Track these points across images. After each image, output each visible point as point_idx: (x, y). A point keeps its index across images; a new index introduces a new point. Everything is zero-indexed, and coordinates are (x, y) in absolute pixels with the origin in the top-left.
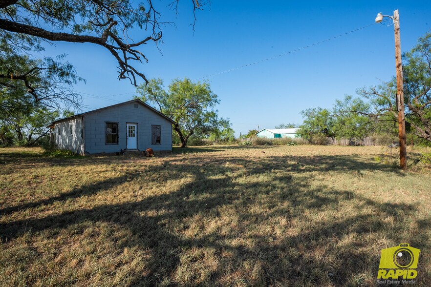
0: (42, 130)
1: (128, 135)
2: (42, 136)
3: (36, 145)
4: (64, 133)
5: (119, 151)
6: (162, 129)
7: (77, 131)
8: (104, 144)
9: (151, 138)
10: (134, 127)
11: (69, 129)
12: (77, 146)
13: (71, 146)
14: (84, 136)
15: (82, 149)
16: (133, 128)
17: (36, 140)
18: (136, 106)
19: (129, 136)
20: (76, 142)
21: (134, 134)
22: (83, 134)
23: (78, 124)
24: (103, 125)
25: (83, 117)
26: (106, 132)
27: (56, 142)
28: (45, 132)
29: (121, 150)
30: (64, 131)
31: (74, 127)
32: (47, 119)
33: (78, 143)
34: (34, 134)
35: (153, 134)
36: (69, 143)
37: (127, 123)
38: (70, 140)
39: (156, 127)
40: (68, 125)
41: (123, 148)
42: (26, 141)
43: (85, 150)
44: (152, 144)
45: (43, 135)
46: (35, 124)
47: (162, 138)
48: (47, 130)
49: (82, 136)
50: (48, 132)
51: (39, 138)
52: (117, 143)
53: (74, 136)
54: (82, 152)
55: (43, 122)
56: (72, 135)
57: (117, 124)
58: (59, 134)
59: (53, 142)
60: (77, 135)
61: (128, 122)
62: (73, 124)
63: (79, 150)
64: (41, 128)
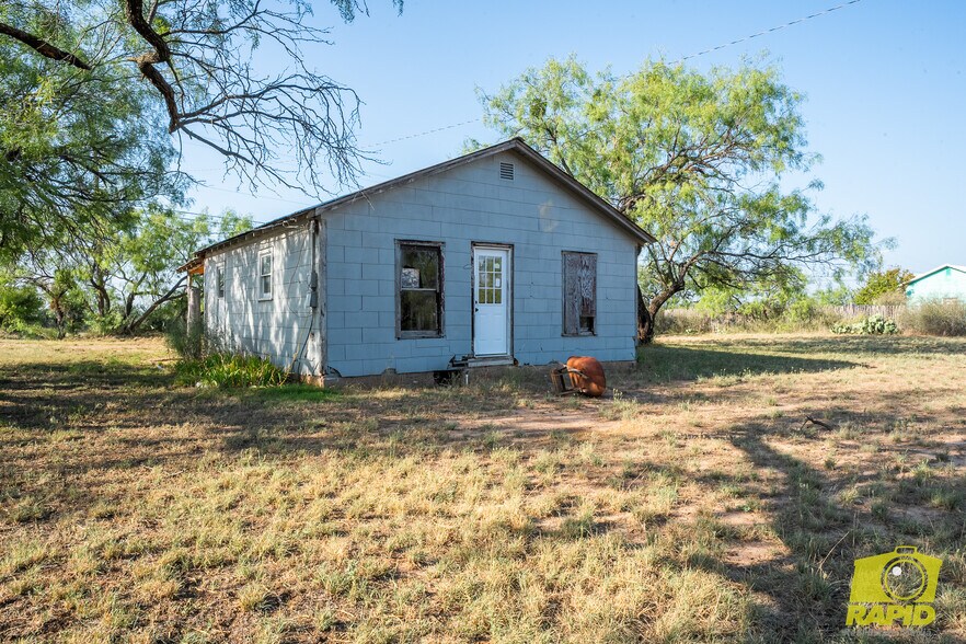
0: (162, 280)
1: (477, 298)
2: (160, 302)
3: (144, 330)
4: (237, 290)
5: (445, 365)
6: (601, 268)
7: (290, 283)
8: (392, 334)
9: (559, 308)
10: (498, 261)
11: (256, 276)
12: (288, 342)
13: (265, 340)
14: (320, 303)
15: (314, 357)
16: (496, 266)
17: (146, 315)
18: (507, 173)
19: (482, 302)
20: (286, 328)
21: (498, 292)
22: (319, 295)
23: (294, 253)
24: (391, 255)
25: (317, 220)
26: (399, 282)
27: (210, 325)
28: (170, 287)
29: (452, 361)
30: (236, 282)
31: (278, 266)
32: (176, 246)
33: (296, 329)
34: (141, 293)
35: (569, 292)
36: (256, 327)
37: (474, 244)
38: (263, 316)
39: (580, 261)
40: (253, 261)
41: (459, 351)
42: (119, 317)
43: (324, 359)
44: (565, 333)
45: (166, 298)
46: (143, 261)
47: (601, 307)
48: (175, 280)
49: (314, 305)
50: (177, 286)
51: (152, 308)
52: (439, 332)
53: (276, 301)
54: (312, 369)
55: (164, 255)
56: (268, 296)
57: (438, 250)
58: (221, 293)
59: (200, 325)
60: (290, 295)
61: (481, 239)
62: (275, 252)
63: (300, 360)
64: (160, 275)
